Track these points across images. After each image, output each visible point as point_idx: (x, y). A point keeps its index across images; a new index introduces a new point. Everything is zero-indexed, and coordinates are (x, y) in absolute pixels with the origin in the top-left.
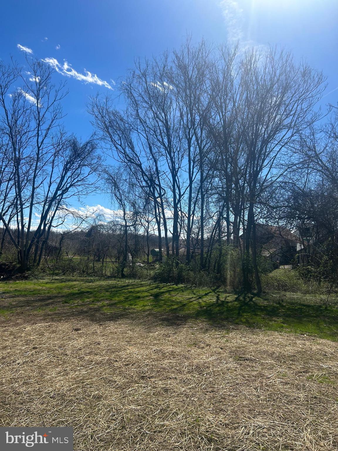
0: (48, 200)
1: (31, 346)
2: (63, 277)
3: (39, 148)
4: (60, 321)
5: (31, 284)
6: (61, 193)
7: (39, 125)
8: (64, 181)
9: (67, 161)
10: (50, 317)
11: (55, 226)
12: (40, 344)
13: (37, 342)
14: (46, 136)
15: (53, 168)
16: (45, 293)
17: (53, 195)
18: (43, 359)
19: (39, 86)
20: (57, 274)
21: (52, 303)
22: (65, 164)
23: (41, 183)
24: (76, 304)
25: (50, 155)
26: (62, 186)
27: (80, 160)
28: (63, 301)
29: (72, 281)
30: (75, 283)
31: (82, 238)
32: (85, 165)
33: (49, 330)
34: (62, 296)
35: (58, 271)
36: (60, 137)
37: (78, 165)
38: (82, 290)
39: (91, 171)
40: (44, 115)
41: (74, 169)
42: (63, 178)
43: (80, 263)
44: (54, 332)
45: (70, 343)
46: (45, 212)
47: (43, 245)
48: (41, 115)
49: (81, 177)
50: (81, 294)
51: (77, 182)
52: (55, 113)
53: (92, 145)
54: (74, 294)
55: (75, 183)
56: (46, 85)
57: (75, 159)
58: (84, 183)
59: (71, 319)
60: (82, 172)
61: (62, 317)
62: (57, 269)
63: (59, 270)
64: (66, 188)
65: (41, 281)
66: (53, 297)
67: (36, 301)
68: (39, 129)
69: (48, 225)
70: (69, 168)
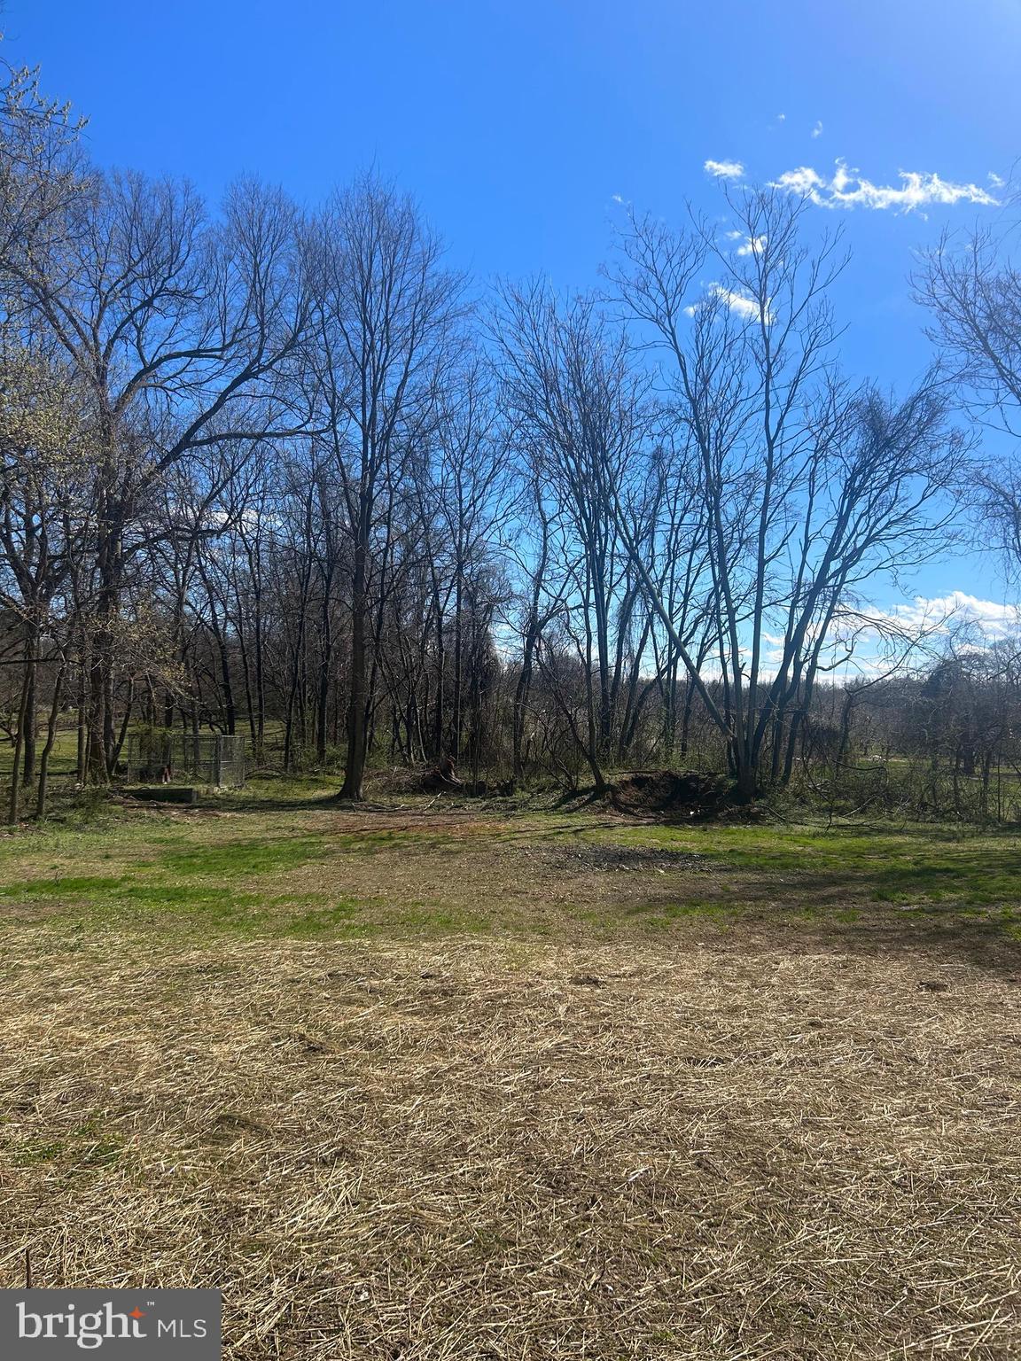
0: (802, 590)
1: (805, 1019)
2: (861, 821)
3: (770, 443)
4: (873, 952)
5: (772, 835)
6: (839, 566)
7: (768, 376)
8: (846, 530)
9: (854, 468)
10: (841, 938)
11: (826, 667)
12: (828, 1016)
13: (819, 1009)
14: (789, 404)
15: (812, 496)
16: (814, 866)
17: (816, 575)
18: (845, 1059)
19: (766, 262)
20: (841, 812)
21: (841, 897)
22: (849, 476)
23: (783, 545)
24: (916, 907)
25: (801, 459)
26: (842, 545)
27: (893, 459)
28: (873, 892)
29: (891, 832)
30: (899, 839)
31: (913, 700)
32: (911, 471)
33: (845, 976)
34: (868, 879)
35: (843, 802)
36: (828, 399)
37: (886, 474)
38: (926, 862)
39: (929, 487)
40: (780, 345)
41: (876, 488)
42: (842, 521)
43: (908, 779)
44: (861, 984)
45: (918, 1027)
46: (795, 627)
47: (794, 724)
48: (773, 345)
49: (900, 509)
50: (925, 876)
51: (886, 527)
52: (812, 329)
53: (929, 403)
54: (905, 874)
55: (881, 531)
56: (782, 253)
57: (876, 456)
58: (910, 527)
59: (908, 951)
60: (901, 494)
61: (877, 941)
62: (839, 795)
63: (846, 799)
64: (855, 549)
65: (798, 828)
66: (842, 878)
67: (794, 886)
68: (770, 388)
69: (806, 666)
70: (861, 486)
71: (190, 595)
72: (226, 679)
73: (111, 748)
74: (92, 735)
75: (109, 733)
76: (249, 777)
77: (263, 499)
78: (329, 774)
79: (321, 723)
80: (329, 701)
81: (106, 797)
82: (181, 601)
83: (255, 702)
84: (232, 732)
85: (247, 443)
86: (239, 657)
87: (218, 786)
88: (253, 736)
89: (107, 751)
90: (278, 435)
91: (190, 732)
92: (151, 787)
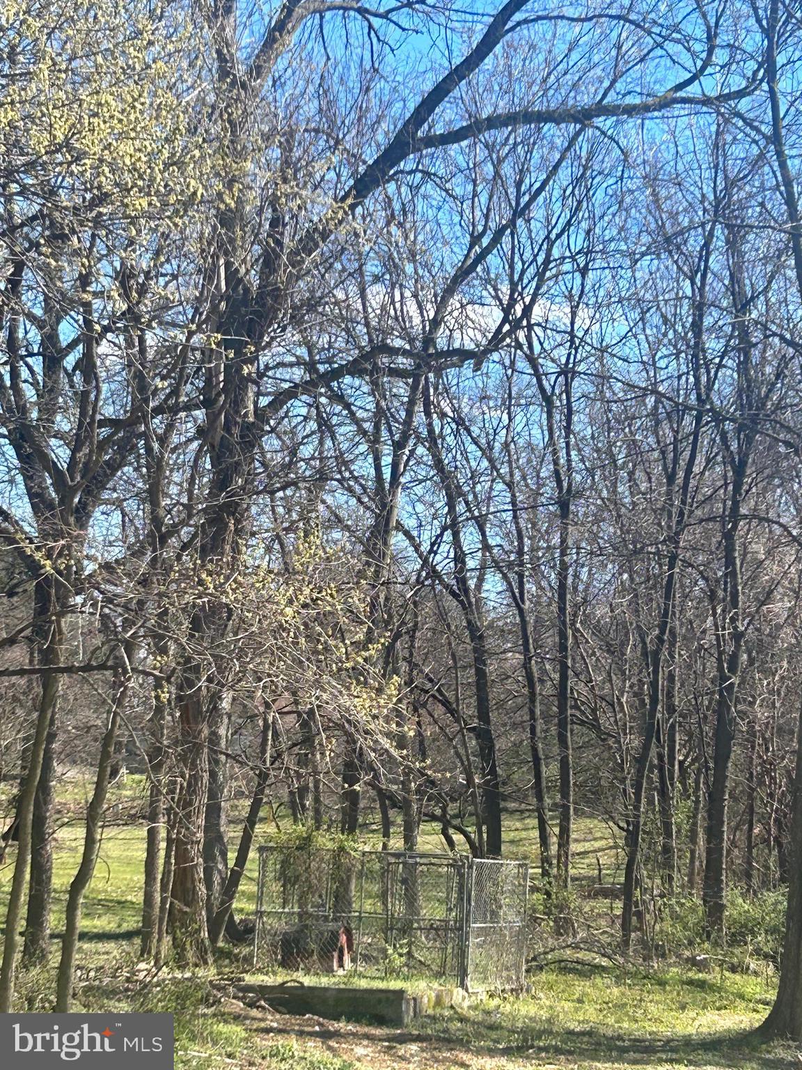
71: (404, 510)
72: (483, 714)
73: (217, 879)
74: (178, 846)
75: (214, 840)
76: (536, 965)
77: (584, 272)
78: (733, 969)
79: (714, 833)
80: (733, 774)
81: (205, 1001)
82: (384, 524)
83: (551, 771)
84: (495, 847)
85: (556, 134)
86: (514, 659)
87: (463, 985)
88: (545, 860)
89: (209, 886)
90: (630, 111)
91: (397, 843)
92: (308, 981)
